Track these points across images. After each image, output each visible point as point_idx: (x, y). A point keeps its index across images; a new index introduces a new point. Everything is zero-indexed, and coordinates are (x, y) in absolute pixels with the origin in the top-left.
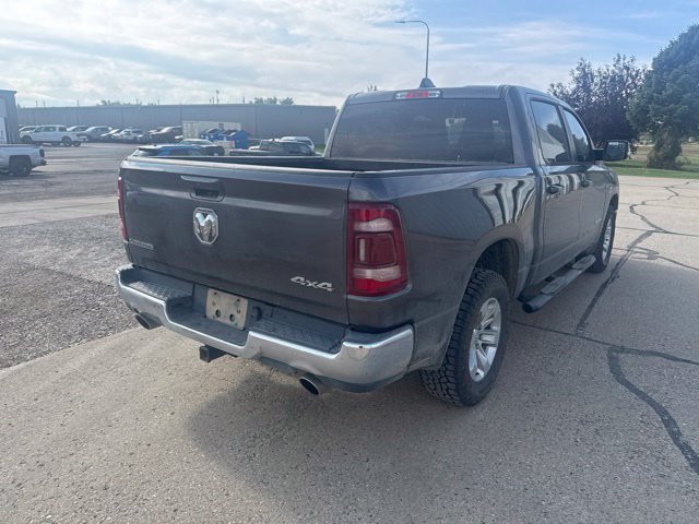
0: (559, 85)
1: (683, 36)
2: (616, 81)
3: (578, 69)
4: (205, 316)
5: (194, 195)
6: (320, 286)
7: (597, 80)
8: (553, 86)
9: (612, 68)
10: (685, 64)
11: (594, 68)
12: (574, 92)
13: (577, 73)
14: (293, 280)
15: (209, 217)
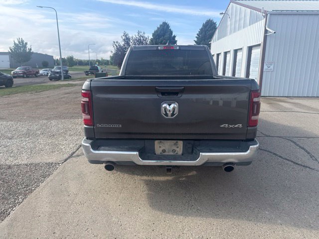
0: (117, 42)
1: (161, 26)
2: (139, 41)
3: (124, 36)
4: (155, 154)
5: (160, 95)
6: (236, 126)
7: (131, 41)
8: (114, 42)
9: (137, 36)
10: (164, 36)
11: (130, 36)
12: (124, 45)
13: (124, 37)
14: (222, 126)
15: (172, 106)
